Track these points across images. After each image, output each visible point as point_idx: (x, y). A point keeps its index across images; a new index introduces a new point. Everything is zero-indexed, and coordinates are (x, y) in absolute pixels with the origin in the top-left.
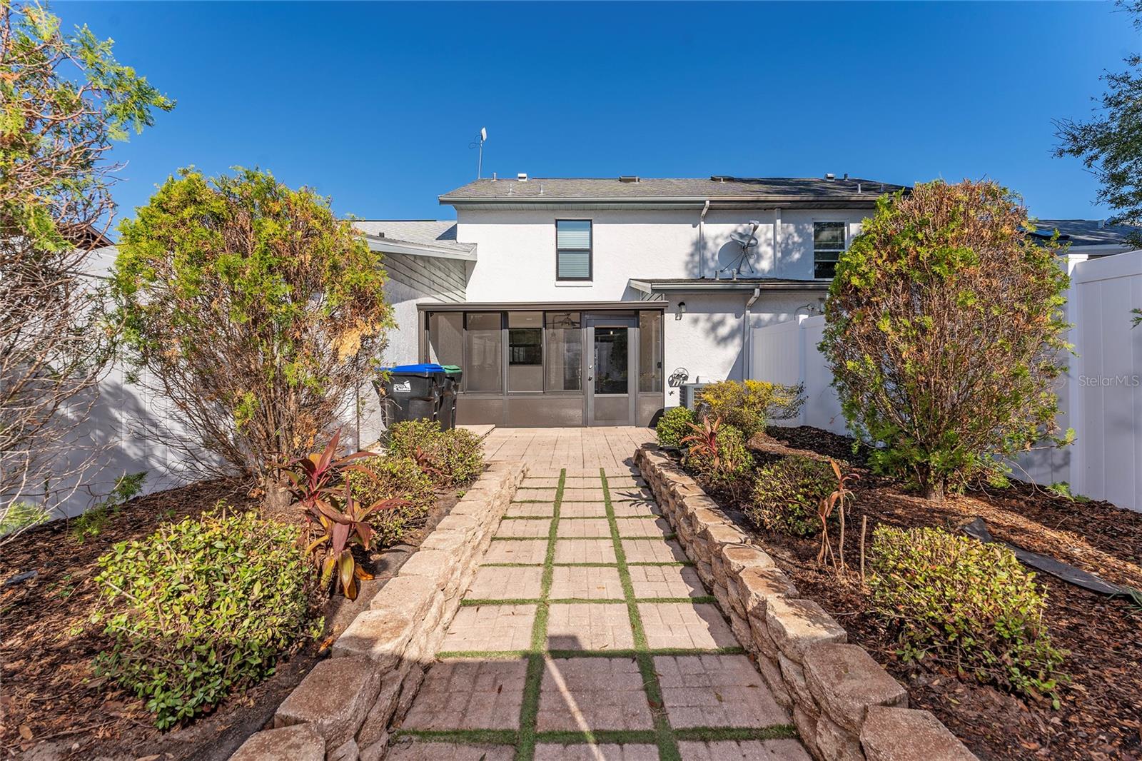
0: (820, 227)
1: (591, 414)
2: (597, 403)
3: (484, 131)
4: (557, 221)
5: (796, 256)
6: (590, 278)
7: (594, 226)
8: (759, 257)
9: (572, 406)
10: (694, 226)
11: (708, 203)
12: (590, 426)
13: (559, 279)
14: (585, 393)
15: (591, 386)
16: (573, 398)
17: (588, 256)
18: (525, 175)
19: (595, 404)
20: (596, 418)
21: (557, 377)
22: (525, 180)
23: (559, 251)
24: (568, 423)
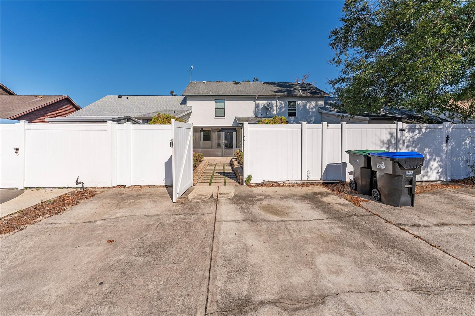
0: (289, 102)
1: (223, 154)
2: (225, 151)
3: (192, 67)
4: (215, 100)
5: (283, 110)
6: (224, 116)
7: (226, 101)
8: (273, 110)
9: (219, 151)
10: (254, 102)
11: (257, 96)
12: (223, 157)
13: (215, 116)
14: (222, 148)
15: (224, 146)
16: (219, 150)
17: (224, 110)
18: (205, 81)
19: (225, 152)
20: (225, 155)
21: (215, 145)
22: (205, 83)
23: (216, 108)
24: (218, 156)
